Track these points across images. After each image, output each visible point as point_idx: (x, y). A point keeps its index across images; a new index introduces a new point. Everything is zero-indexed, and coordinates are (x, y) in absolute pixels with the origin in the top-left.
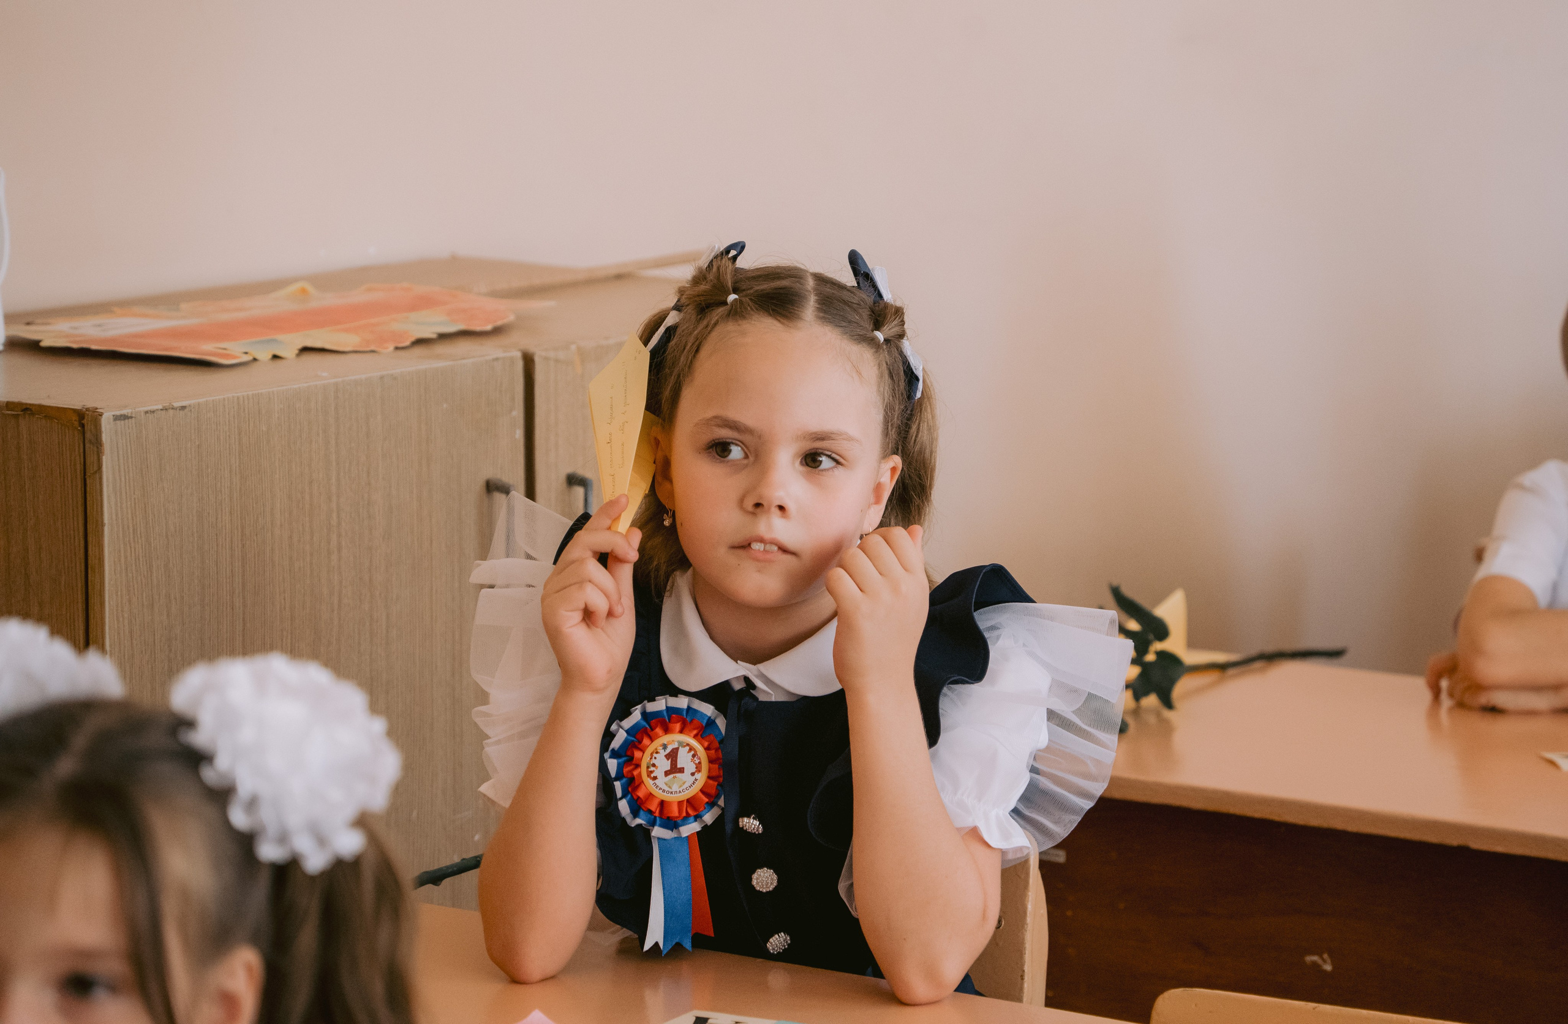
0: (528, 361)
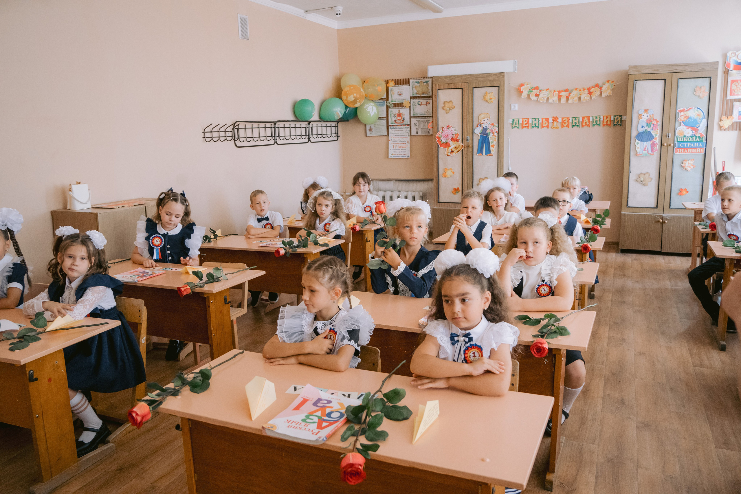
0: (145, 207)
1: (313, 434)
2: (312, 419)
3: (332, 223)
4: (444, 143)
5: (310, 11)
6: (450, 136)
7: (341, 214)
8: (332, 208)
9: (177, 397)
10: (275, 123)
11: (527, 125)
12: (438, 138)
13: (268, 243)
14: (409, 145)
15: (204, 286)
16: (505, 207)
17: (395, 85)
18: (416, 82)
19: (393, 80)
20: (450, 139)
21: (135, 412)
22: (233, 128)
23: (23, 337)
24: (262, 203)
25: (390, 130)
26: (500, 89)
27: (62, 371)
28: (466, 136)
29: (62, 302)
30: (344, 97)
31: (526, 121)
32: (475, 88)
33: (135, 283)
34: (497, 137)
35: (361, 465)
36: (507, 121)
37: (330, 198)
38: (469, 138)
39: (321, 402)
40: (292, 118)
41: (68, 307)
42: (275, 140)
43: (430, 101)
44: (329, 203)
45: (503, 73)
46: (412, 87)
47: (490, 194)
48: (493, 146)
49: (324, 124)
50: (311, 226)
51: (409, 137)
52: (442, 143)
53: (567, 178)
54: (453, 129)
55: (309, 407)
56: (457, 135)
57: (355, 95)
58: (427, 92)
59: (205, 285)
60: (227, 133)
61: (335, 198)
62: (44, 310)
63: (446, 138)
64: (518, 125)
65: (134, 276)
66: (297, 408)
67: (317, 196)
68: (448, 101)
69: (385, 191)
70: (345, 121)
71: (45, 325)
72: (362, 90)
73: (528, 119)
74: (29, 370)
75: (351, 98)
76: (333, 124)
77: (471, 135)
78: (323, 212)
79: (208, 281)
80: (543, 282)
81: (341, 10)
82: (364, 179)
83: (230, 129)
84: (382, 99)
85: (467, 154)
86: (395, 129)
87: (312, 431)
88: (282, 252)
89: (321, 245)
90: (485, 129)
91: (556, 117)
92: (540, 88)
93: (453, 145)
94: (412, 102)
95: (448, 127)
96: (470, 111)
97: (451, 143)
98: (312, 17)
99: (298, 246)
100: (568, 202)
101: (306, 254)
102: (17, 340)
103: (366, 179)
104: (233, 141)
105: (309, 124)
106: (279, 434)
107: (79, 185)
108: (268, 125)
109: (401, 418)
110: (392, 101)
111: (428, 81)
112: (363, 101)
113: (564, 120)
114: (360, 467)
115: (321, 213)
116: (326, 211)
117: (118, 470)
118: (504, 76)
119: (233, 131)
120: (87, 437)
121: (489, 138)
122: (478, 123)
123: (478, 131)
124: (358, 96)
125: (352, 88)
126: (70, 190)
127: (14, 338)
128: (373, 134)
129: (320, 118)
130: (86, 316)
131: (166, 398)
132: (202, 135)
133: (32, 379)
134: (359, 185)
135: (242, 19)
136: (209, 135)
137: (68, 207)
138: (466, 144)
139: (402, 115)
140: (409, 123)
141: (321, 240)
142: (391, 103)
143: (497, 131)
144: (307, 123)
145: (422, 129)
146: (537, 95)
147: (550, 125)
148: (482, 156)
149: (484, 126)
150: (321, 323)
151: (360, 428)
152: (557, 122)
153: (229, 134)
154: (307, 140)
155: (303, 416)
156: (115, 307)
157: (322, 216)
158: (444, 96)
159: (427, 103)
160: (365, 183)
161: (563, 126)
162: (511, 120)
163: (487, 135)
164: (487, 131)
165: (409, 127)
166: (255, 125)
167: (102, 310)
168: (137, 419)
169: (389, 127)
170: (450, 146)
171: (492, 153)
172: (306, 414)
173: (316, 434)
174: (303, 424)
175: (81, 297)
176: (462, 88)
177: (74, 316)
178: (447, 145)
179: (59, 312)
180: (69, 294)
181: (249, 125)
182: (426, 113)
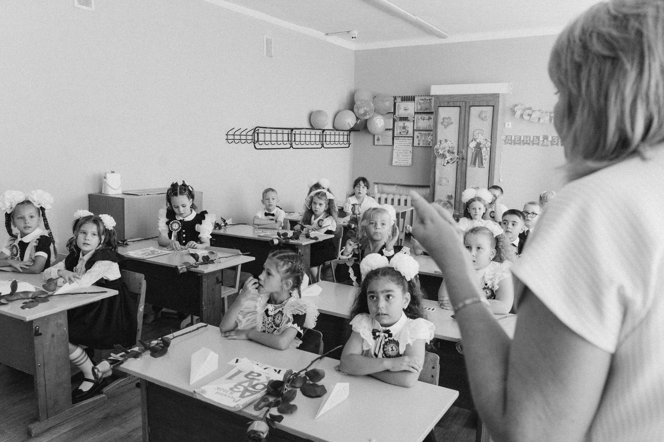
1: (234, 401)
2: (239, 389)
3: (325, 220)
4: (441, 154)
5: (330, 34)
6: (447, 149)
7: (334, 212)
8: (326, 207)
9: (137, 359)
10: (292, 130)
11: (519, 142)
12: (435, 149)
13: (267, 234)
14: (411, 154)
15: (198, 266)
16: (482, 216)
17: (402, 101)
18: (421, 99)
19: (400, 96)
20: (447, 151)
21: (97, 368)
22: (254, 133)
23: (34, 298)
24: (271, 199)
25: (395, 140)
26: (495, 108)
27: (65, 329)
28: (461, 149)
29: (75, 271)
30: (355, 110)
31: (518, 138)
32: (472, 107)
33: (144, 260)
34: (489, 152)
35: (263, 433)
36: (500, 138)
37: (324, 198)
38: (464, 151)
39: (253, 374)
40: (308, 126)
41: (78, 276)
42: (291, 144)
43: (432, 116)
44: (323, 202)
45: (498, 94)
46: (417, 104)
47: (471, 202)
48: (485, 159)
49: (337, 133)
50: (306, 221)
51: (411, 148)
52: (439, 154)
53: (545, 192)
54: (450, 143)
55: (241, 378)
56: (453, 148)
57: (365, 108)
58: (430, 108)
59: (200, 266)
60: (248, 136)
61: (328, 198)
62: (59, 277)
63: (444, 150)
64: (510, 141)
65: (145, 253)
66: (230, 378)
67: (313, 196)
68: (447, 117)
69: (388, 194)
70: (356, 131)
71: (54, 290)
72: (372, 105)
73: (520, 137)
74: (36, 326)
75: (362, 111)
76: (346, 133)
77: (466, 148)
78: (317, 210)
79: (203, 262)
80: (485, 286)
81: (356, 34)
82: (364, 182)
83: (250, 133)
84: (390, 113)
85: (462, 165)
86: (400, 140)
87: (234, 399)
88: (276, 242)
89: (312, 239)
90: (478, 145)
91: (547, 136)
92: (533, 109)
93: (449, 157)
94: (416, 116)
95: (446, 141)
96: (466, 126)
97: (447, 154)
98: (332, 40)
99: (291, 238)
100: (536, 214)
101: (297, 245)
102: (31, 300)
103: (366, 183)
104: (252, 144)
105: (323, 132)
106: (206, 398)
107: (113, 174)
108: (286, 131)
109: (313, 395)
110: (398, 115)
111: (431, 99)
112: (372, 114)
113: (554, 138)
114: (262, 434)
115: (315, 210)
116: (321, 208)
117: (105, 418)
118: (499, 97)
119: (253, 134)
120: (86, 387)
121: (482, 152)
122: (473, 138)
123: (472, 145)
124: (368, 109)
125: (363, 102)
126: (105, 178)
127: (28, 299)
128: (381, 143)
129: (334, 127)
130: (93, 285)
131: (127, 359)
132: (226, 137)
133: (38, 334)
134: (360, 187)
135: (267, 40)
136: (231, 137)
137: (103, 192)
138: (461, 156)
139: (406, 128)
140: (412, 136)
141: (312, 234)
142: (397, 117)
143: (490, 146)
144: (321, 131)
145: (423, 141)
146: (530, 115)
147: (541, 143)
148: (475, 168)
149: (478, 141)
150: (273, 306)
151: (275, 400)
152: (548, 140)
153: (250, 138)
154: (320, 146)
155: (232, 385)
156: (120, 279)
157: (316, 213)
158: (443, 112)
159: (429, 119)
160: (365, 186)
161: (552, 144)
162: (505, 137)
163: (480, 149)
164: (481, 146)
165: (412, 138)
166: (274, 131)
167: (107, 281)
168: (98, 374)
169: (395, 138)
170: (446, 157)
171: (484, 165)
172: (235, 384)
173: (236, 402)
174: (230, 392)
175: (90, 268)
176: (460, 107)
177: (81, 284)
178: (444, 156)
179: (69, 279)
180: (81, 265)
181: (268, 131)
182: (427, 127)
